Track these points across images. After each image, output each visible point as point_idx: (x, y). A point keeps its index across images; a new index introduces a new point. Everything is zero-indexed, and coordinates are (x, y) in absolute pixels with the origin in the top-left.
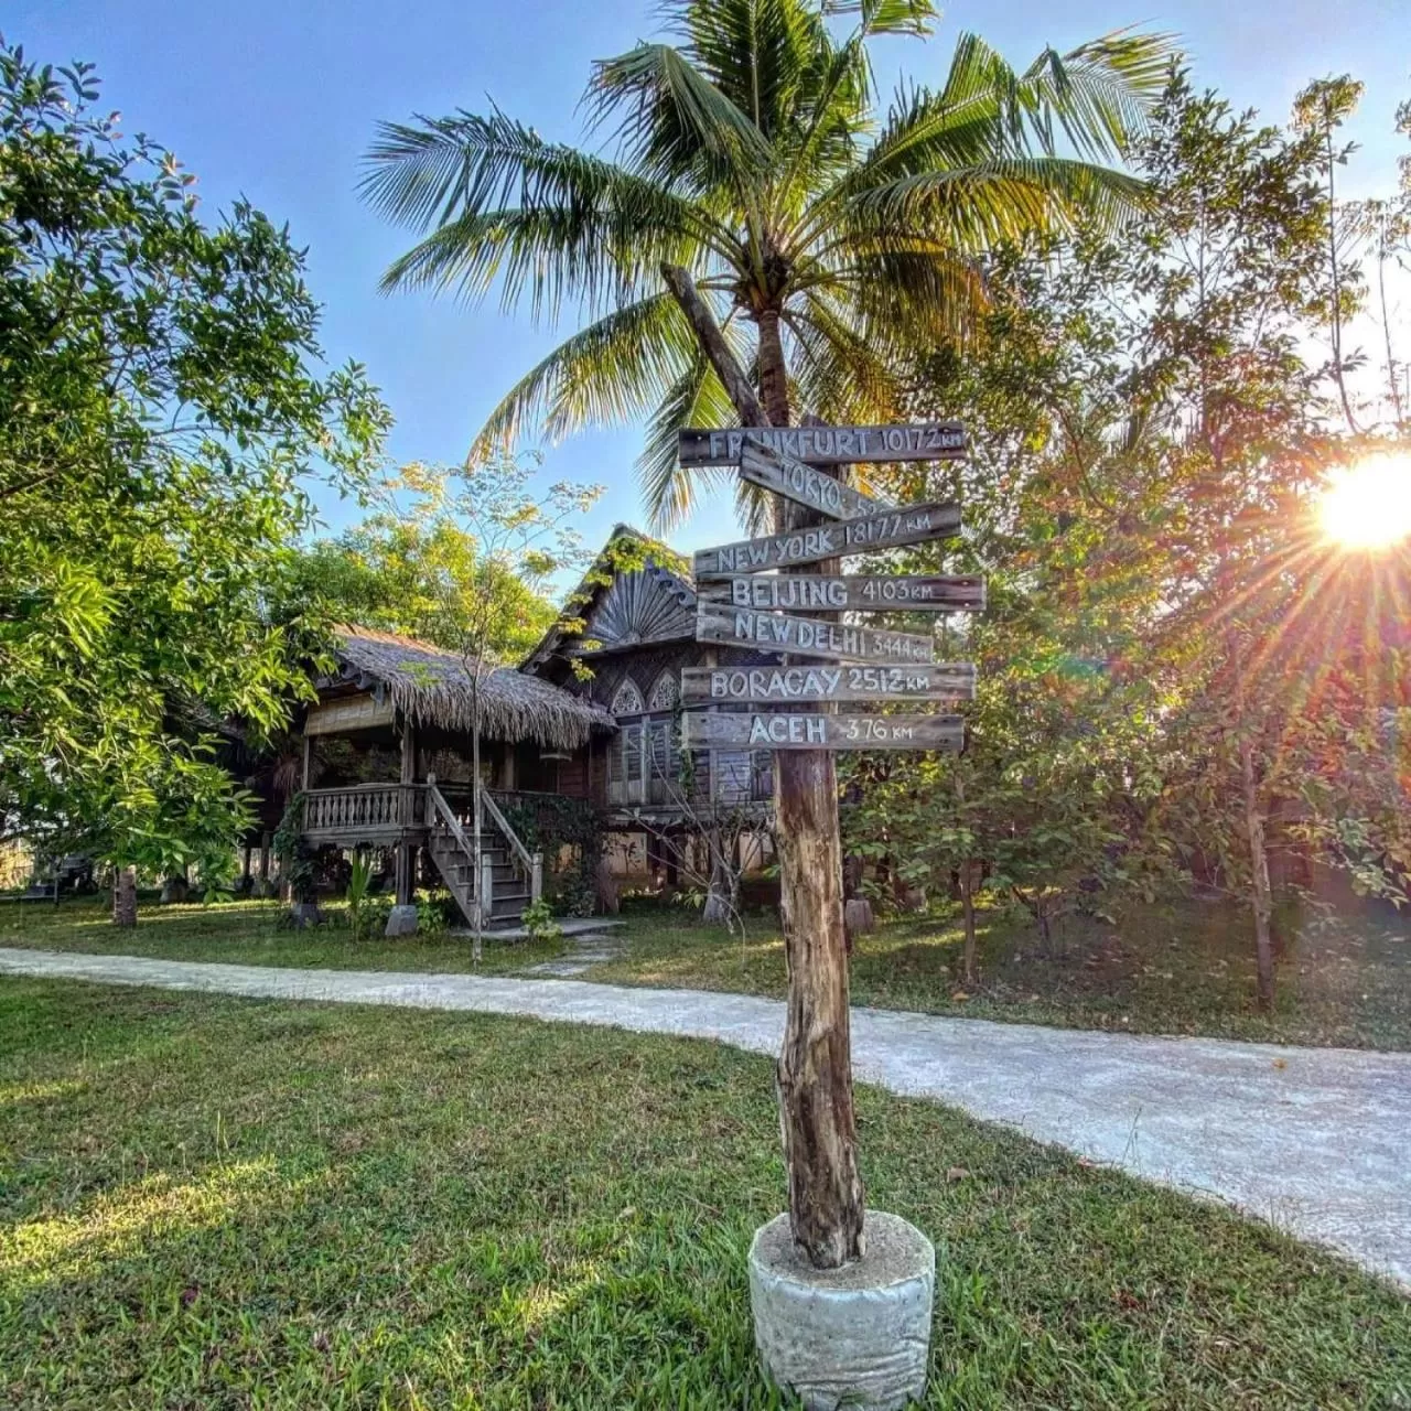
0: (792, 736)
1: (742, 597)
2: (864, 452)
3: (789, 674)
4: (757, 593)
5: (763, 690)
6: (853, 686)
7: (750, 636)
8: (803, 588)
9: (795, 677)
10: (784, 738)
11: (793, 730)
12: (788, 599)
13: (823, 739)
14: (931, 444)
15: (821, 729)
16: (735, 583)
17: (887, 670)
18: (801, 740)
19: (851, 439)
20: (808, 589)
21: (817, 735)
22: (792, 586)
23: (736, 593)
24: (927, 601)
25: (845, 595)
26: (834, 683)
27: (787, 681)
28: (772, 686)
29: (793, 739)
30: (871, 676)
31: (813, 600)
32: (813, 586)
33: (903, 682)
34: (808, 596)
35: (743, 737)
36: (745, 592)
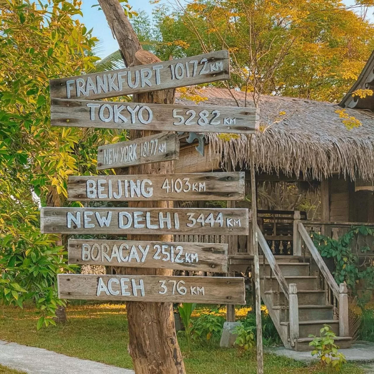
0: (123, 292)
1: (92, 192)
2: (159, 83)
3: (121, 247)
4: (101, 189)
5: (108, 258)
6: (156, 257)
7: (79, 226)
8: (127, 185)
9: (125, 249)
10: (118, 292)
11: (124, 287)
12: (118, 193)
13: (143, 294)
14: (203, 72)
15: (142, 287)
16: (88, 183)
17: (175, 247)
18: (129, 294)
19: (151, 74)
20: (129, 186)
21: (139, 291)
22: (120, 184)
23: (89, 189)
24: (202, 193)
25: (151, 190)
26: (145, 254)
27: (121, 251)
28: (113, 255)
29: (124, 294)
30: (166, 250)
31: (133, 193)
32: (132, 183)
33: (183, 256)
34: (129, 191)
35: (93, 291)
36: (94, 189)
